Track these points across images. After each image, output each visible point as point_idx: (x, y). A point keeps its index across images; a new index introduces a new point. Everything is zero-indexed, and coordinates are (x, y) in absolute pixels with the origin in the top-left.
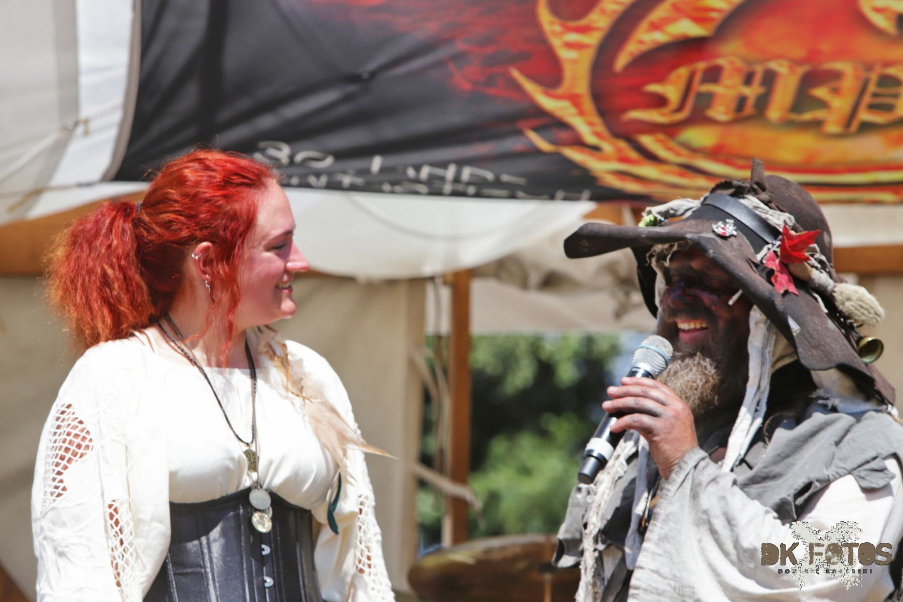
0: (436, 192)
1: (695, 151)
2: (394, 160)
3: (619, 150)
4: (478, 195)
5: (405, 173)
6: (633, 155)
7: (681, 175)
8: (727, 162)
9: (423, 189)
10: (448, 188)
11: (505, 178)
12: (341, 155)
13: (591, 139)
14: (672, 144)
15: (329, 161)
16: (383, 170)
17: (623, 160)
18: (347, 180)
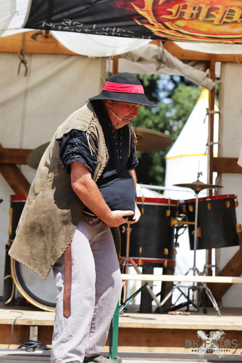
0: (110, 35)
1: (179, 27)
2: (100, 26)
3: (159, 26)
4: (121, 36)
5: (102, 29)
6: (163, 27)
7: (175, 33)
8: (188, 30)
9: (107, 34)
10: (113, 34)
11: (128, 32)
12: (85, 24)
13: (152, 23)
14: (173, 25)
15: (82, 25)
16: (96, 28)
17: (160, 28)
18: (86, 30)
